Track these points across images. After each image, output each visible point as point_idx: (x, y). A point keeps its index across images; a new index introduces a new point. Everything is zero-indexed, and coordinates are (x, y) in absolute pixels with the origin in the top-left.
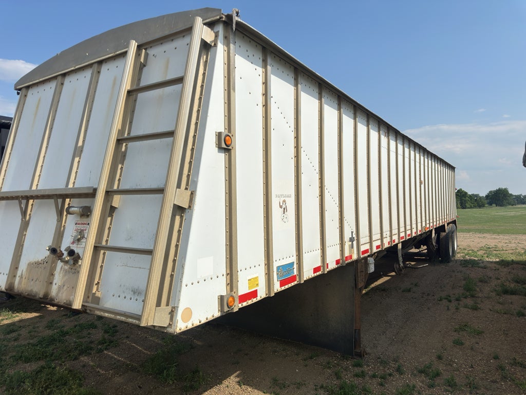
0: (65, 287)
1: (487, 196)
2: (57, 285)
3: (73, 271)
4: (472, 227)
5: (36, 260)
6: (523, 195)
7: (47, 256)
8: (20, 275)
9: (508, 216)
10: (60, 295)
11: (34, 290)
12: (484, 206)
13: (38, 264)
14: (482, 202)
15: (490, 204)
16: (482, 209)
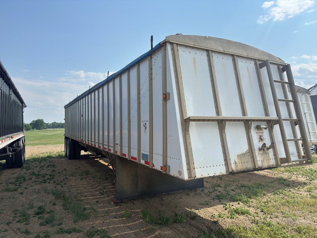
0: (265, 161)
1: (31, 124)
2: (260, 161)
3: (265, 153)
4: (35, 142)
5: (242, 153)
6: (50, 123)
7: (247, 150)
8: (234, 162)
9: (49, 135)
10: (264, 164)
11: (248, 167)
12: (30, 130)
13: (244, 154)
14: (29, 127)
15: (33, 128)
16: (29, 132)
